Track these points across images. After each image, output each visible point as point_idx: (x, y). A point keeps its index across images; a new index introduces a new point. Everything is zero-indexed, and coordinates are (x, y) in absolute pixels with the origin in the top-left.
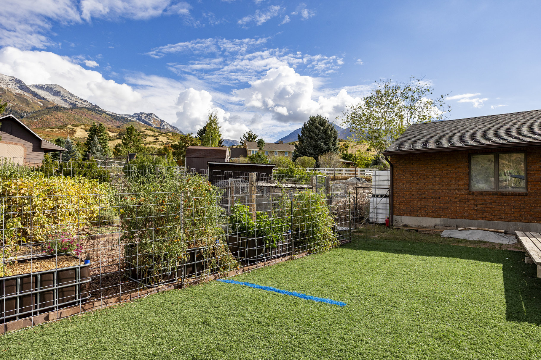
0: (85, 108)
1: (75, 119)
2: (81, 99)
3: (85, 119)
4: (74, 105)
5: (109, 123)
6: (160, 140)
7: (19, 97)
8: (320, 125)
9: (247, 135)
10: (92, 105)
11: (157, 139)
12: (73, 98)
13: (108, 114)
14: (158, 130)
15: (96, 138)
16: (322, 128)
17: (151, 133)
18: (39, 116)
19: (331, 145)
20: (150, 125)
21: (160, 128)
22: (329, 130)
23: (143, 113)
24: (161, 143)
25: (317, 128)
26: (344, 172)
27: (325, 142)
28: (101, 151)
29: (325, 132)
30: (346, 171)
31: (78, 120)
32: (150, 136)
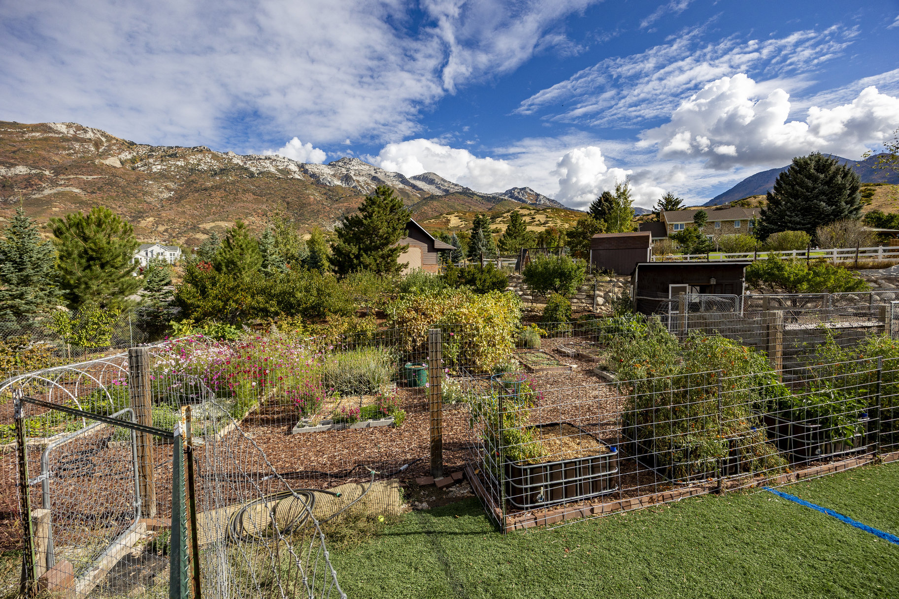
0: (457, 192)
1: (448, 206)
2: (453, 184)
3: (458, 205)
4: (447, 191)
5: (480, 206)
6: (537, 219)
7: (402, 191)
8: (817, 170)
9: (664, 201)
10: (464, 188)
11: (533, 218)
12: (446, 184)
13: (479, 196)
14: (534, 206)
15: (481, 231)
16: (822, 176)
17: (526, 212)
18: (418, 208)
19: (843, 203)
20: (524, 202)
21: (536, 204)
22: (839, 178)
23: (516, 188)
24: (538, 223)
25: (810, 176)
26: (881, 254)
27: (829, 199)
28: (486, 245)
29: (829, 182)
30: (885, 251)
31: (451, 207)
32: (525, 215)
